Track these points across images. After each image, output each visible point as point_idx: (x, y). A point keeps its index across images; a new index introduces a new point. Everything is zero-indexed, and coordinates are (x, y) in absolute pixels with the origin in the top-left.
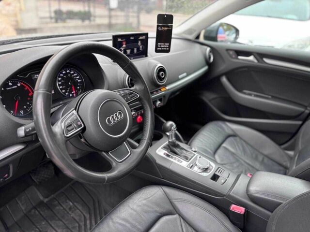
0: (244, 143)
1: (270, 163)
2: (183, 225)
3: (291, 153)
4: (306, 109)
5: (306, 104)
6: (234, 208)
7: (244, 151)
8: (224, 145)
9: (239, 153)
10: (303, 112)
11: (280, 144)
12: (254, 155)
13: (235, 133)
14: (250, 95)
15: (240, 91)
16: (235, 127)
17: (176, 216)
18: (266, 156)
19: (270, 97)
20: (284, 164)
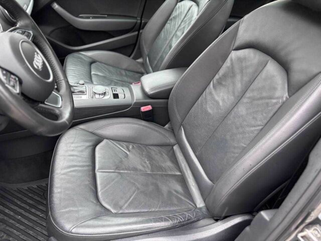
0: (105, 65)
1: (131, 74)
2: (115, 143)
3: (140, 60)
4: (137, 20)
5: (136, 16)
6: (143, 109)
7: (110, 72)
8: (92, 73)
9: (108, 74)
10: (136, 23)
11: (129, 56)
12: (118, 72)
13: (93, 59)
14: (88, 18)
15: (77, 16)
16: (90, 54)
17: (105, 141)
18: (126, 70)
19: (106, 16)
20: (140, 70)
